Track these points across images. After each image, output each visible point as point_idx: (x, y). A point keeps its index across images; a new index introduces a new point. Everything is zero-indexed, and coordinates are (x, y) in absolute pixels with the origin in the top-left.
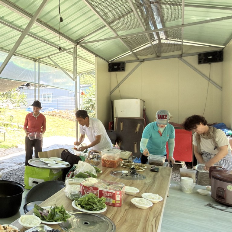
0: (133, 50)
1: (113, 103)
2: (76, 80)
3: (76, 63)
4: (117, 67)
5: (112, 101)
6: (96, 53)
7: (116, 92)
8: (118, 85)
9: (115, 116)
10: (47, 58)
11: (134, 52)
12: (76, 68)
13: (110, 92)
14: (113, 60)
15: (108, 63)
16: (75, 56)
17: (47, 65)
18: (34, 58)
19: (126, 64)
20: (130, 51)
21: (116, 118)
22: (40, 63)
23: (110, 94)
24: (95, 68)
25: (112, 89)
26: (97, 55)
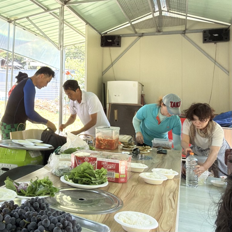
0: (131, 21)
1: (105, 86)
2: (62, 49)
3: (62, 27)
4: (111, 41)
5: (104, 84)
6: (86, 19)
7: (109, 73)
8: (112, 64)
9: (108, 102)
10: (26, 19)
11: (133, 23)
12: (62, 33)
13: (102, 73)
14: (106, 33)
15: (100, 36)
16: (62, 19)
17: (25, 30)
18: (9, 17)
19: (122, 38)
20: (128, 22)
21: (110, 104)
22: (16, 25)
23: (102, 75)
24: (85, 41)
25: (104, 68)
26: (87, 23)
